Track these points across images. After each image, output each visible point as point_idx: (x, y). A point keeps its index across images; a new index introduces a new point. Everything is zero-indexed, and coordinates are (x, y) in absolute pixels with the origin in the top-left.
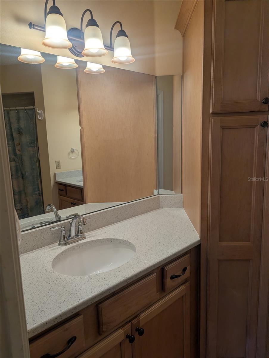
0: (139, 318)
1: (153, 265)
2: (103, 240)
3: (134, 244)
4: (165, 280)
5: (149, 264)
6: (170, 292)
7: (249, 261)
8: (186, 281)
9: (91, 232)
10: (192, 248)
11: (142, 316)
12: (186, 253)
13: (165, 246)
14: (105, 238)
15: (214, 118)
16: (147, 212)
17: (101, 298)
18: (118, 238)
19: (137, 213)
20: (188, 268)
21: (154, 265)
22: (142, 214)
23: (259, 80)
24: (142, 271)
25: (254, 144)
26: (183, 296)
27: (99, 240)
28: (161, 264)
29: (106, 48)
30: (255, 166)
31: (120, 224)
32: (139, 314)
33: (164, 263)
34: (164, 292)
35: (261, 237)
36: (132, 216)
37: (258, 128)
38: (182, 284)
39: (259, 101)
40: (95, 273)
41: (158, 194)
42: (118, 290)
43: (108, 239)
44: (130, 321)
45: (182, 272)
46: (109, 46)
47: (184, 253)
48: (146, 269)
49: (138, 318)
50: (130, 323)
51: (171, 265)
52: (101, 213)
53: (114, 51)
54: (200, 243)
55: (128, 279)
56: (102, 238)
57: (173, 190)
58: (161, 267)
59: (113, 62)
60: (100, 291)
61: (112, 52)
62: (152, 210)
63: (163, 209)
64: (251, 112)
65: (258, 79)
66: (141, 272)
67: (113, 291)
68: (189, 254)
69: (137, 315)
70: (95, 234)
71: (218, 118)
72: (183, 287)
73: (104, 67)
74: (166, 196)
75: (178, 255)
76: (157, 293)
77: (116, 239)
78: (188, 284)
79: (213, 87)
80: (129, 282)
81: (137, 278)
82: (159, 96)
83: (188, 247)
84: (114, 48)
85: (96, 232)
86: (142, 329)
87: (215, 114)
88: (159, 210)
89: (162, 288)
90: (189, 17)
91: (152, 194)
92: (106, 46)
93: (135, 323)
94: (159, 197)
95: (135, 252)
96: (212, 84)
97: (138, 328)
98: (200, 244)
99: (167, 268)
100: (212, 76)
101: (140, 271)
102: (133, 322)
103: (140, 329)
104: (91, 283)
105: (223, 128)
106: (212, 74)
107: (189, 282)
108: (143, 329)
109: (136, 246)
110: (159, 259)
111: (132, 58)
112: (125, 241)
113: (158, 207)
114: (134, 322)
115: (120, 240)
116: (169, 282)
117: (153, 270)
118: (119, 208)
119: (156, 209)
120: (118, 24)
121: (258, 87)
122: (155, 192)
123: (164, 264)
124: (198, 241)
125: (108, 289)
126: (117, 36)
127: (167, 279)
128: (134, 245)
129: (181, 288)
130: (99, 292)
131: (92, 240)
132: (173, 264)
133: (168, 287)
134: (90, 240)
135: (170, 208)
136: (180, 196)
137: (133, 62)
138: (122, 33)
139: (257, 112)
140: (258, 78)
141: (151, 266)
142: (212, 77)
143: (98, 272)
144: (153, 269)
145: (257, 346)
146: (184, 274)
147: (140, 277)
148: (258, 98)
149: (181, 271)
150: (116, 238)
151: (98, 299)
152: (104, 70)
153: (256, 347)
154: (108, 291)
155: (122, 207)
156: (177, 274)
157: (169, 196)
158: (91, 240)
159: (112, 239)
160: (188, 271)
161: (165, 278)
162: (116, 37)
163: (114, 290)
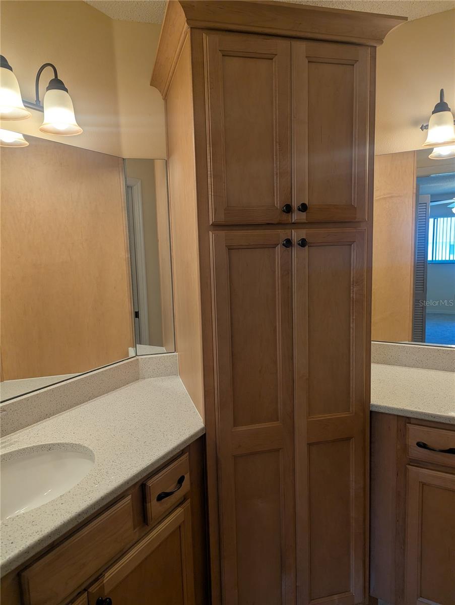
0: (103, 581)
1: (125, 482)
2: (32, 448)
3: (91, 449)
4: (147, 504)
5: (117, 482)
6: (158, 523)
7: (279, 451)
8: (185, 499)
9: (9, 437)
10: (191, 443)
11: (108, 575)
12: (182, 452)
13: (148, 446)
14: (37, 444)
15: (216, 232)
16: (116, 388)
17: (27, 559)
18: (62, 442)
19: (99, 392)
20: (187, 477)
21: (127, 482)
22: (107, 393)
23: (277, 178)
24: (105, 495)
25: (275, 272)
26: (180, 527)
27: (24, 449)
28: (140, 478)
29: (27, 105)
30: (279, 306)
31: (65, 414)
32: (101, 574)
33: (145, 475)
34: (147, 524)
35: (293, 411)
36: (90, 399)
37: (279, 249)
38: (178, 506)
39: (279, 208)
40: (17, 512)
41: (136, 355)
42: (60, 537)
43: (42, 447)
44: (85, 590)
45: (177, 486)
46: (35, 103)
47: (179, 452)
48: (113, 491)
49: (100, 581)
50: (86, 592)
51: (157, 476)
52: (27, 399)
53: (43, 112)
54: (204, 432)
55: (79, 515)
56: (29, 446)
57: (162, 346)
58: (140, 484)
59: (43, 130)
60: (24, 547)
61: (40, 112)
62: (126, 383)
63: (146, 380)
64: (269, 225)
65: (275, 177)
66: (103, 499)
67: (50, 542)
68: (188, 453)
69: (99, 576)
70: (16, 440)
71: (222, 233)
72: (179, 511)
73: (27, 137)
74: (149, 358)
75: (169, 458)
76: (134, 529)
77: (58, 444)
78: (187, 503)
79: (211, 185)
80: (80, 521)
81: (96, 510)
82: (134, 187)
83: (185, 442)
84: (43, 107)
85: (18, 434)
86: (107, 599)
87: (216, 226)
88: (137, 384)
89: (144, 519)
90: (172, 71)
91: (126, 356)
92: (27, 103)
93: (94, 592)
94: (137, 360)
95: (94, 462)
96: (209, 180)
97: (100, 598)
98: (205, 434)
99: (150, 483)
100: (209, 167)
101: (101, 497)
102: (90, 590)
103: (104, 599)
104: (7, 534)
105: (230, 248)
106: (209, 164)
107: (189, 501)
108: (110, 599)
109: (95, 453)
110: (135, 469)
111: (78, 128)
112: (76, 444)
113: (136, 378)
114: (94, 589)
115: (65, 445)
116: (154, 507)
117: (127, 490)
118: (64, 385)
119: (134, 381)
120: (50, 68)
121: (275, 188)
122: (132, 352)
123: (144, 477)
124: (202, 430)
125: (39, 541)
126: (48, 89)
127: (150, 502)
128: (92, 451)
129: (175, 513)
130: (21, 549)
131: (11, 451)
132: (160, 474)
133: (153, 516)
134: (6, 452)
135: (156, 377)
136: (173, 355)
137: (80, 133)
138: (57, 84)
139: (277, 224)
140: (275, 174)
141: (122, 485)
142: (209, 170)
143: (22, 511)
144: (125, 489)
145: (297, 584)
146: (179, 488)
147: (101, 508)
148: (277, 204)
149: (176, 484)
150: (58, 442)
151: (19, 563)
152: (27, 143)
153: (296, 586)
154: (39, 544)
155: (70, 383)
156: (168, 491)
157: (155, 358)
158: (8, 452)
159: (49, 445)
160: (186, 483)
161: (147, 502)
162: (46, 90)
163: (53, 539)
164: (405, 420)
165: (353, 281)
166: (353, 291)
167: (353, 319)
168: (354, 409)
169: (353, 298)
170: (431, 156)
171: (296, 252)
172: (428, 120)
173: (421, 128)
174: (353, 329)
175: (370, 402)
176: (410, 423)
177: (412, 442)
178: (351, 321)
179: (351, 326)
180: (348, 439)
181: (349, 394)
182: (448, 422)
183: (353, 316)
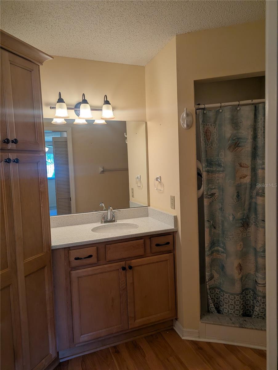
7: (10, 286)
35: (16, 260)
37: (2, 164)
39: (1, 140)
164: (68, 249)
165: (41, 182)
166: (41, 187)
167: (42, 202)
168: (46, 250)
169: (41, 191)
170: (53, 122)
171: (12, 166)
172: (56, 105)
173: (51, 108)
174: (42, 207)
175: (51, 245)
176: (70, 250)
177: (72, 259)
178: (41, 203)
179: (41, 205)
180: (44, 267)
181: (43, 243)
182: (87, 243)
183: (42, 200)
